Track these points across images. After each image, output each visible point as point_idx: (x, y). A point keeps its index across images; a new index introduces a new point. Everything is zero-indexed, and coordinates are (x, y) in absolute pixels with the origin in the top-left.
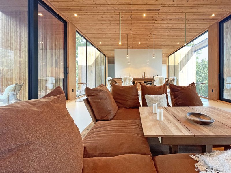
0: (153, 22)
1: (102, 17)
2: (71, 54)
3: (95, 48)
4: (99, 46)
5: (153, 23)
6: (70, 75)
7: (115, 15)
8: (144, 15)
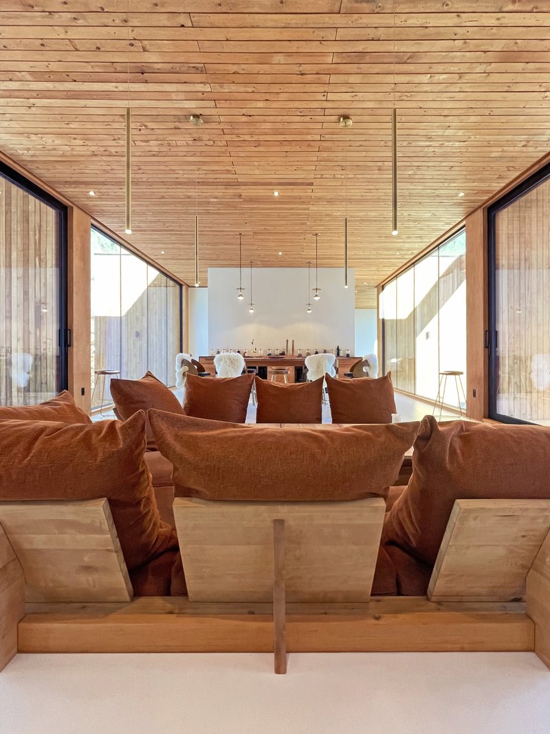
0: (305, 206)
1: (163, 198)
2: (76, 293)
3: (148, 263)
4: (157, 259)
5: (305, 209)
6: (75, 349)
7: (197, 194)
8: (276, 194)
